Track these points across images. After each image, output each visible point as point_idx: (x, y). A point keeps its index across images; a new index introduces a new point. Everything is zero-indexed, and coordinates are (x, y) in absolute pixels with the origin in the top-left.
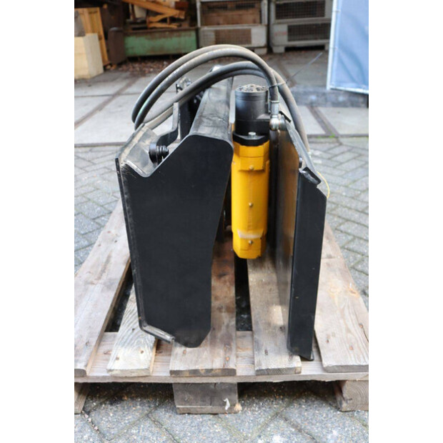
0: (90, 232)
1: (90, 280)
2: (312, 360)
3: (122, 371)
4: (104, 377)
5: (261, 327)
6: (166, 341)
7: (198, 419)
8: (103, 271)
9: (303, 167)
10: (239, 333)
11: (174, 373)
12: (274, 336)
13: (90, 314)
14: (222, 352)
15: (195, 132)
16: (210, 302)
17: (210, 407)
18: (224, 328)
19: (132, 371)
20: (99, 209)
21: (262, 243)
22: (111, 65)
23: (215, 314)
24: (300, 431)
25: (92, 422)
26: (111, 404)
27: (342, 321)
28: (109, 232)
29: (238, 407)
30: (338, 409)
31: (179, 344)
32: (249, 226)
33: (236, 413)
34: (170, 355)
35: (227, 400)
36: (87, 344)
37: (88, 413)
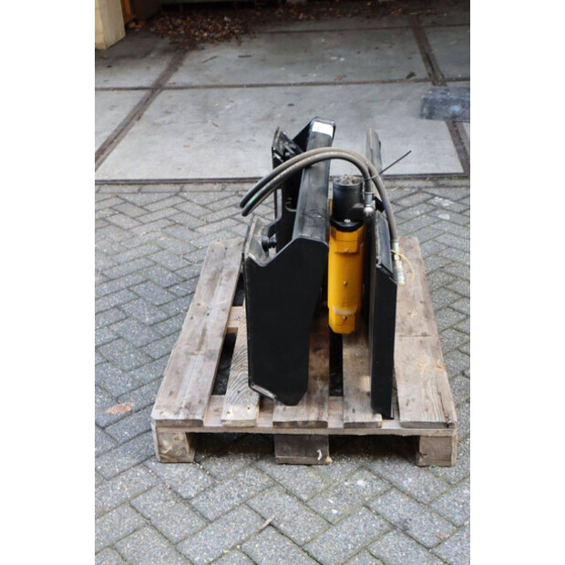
0: (166, 303)
1: (190, 351)
2: (393, 419)
3: (234, 421)
4: (217, 428)
5: (351, 392)
6: (269, 398)
7: (295, 468)
8: (202, 342)
9: (379, 263)
10: (332, 398)
11: (277, 424)
12: (361, 399)
13: (197, 380)
14: (316, 410)
15: (300, 234)
16: (307, 372)
17: (305, 458)
18: (318, 392)
19: (242, 422)
20: (170, 275)
21: (356, 318)
22: (136, 21)
23: (311, 381)
24: (381, 478)
25: (203, 469)
26: (218, 457)
27: (423, 390)
28: (199, 305)
29: (329, 459)
30: (415, 464)
31: (279, 403)
32: (343, 303)
33: (327, 464)
34: (272, 412)
35: (319, 451)
36: (200, 402)
37: (199, 463)
